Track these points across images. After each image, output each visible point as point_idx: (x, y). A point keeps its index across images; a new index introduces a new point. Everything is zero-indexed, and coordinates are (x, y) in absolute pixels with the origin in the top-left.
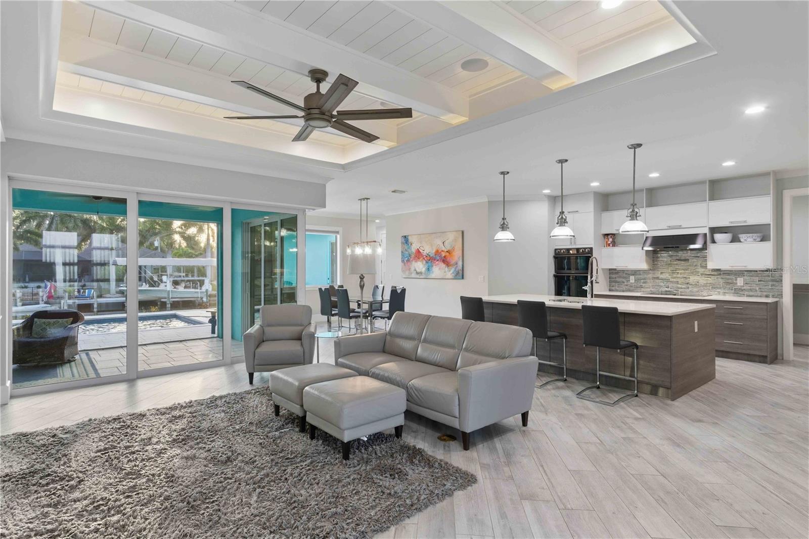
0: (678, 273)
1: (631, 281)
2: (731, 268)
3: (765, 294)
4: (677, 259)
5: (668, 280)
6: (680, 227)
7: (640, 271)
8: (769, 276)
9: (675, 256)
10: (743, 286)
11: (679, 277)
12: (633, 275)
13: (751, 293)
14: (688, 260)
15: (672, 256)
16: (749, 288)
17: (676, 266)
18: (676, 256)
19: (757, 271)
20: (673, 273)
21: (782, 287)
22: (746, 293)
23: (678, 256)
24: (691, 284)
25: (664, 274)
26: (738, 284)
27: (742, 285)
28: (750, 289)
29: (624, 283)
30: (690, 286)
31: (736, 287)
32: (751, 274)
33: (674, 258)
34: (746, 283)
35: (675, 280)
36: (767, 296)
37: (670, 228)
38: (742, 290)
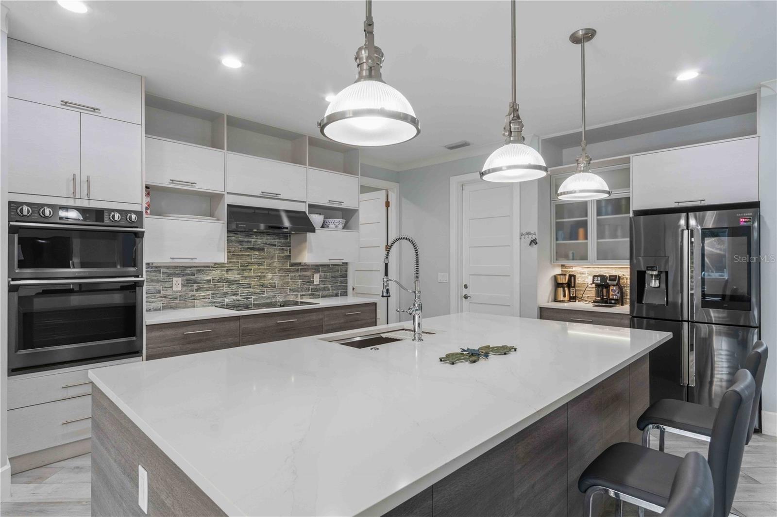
0: (251, 269)
1: (175, 289)
2: (328, 261)
3: (335, 292)
4: (248, 248)
5: (236, 282)
6: (275, 197)
7: (191, 267)
8: (338, 271)
9: (245, 242)
10: (319, 285)
11: (252, 276)
12: (178, 275)
13: (325, 293)
14: (263, 249)
15: (242, 241)
16: (323, 286)
17: (247, 258)
18: (248, 242)
19: (329, 265)
20: (243, 270)
21: (347, 283)
22: (321, 293)
23: (251, 242)
24: (267, 287)
25: (230, 273)
26: (315, 283)
27: (318, 283)
28: (324, 288)
29: (159, 292)
30: (265, 289)
31: (312, 287)
32: (325, 269)
33: (246, 245)
34: (321, 281)
35: (246, 281)
36: (337, 295)
37: (264, 196)
38: (317, 291)
